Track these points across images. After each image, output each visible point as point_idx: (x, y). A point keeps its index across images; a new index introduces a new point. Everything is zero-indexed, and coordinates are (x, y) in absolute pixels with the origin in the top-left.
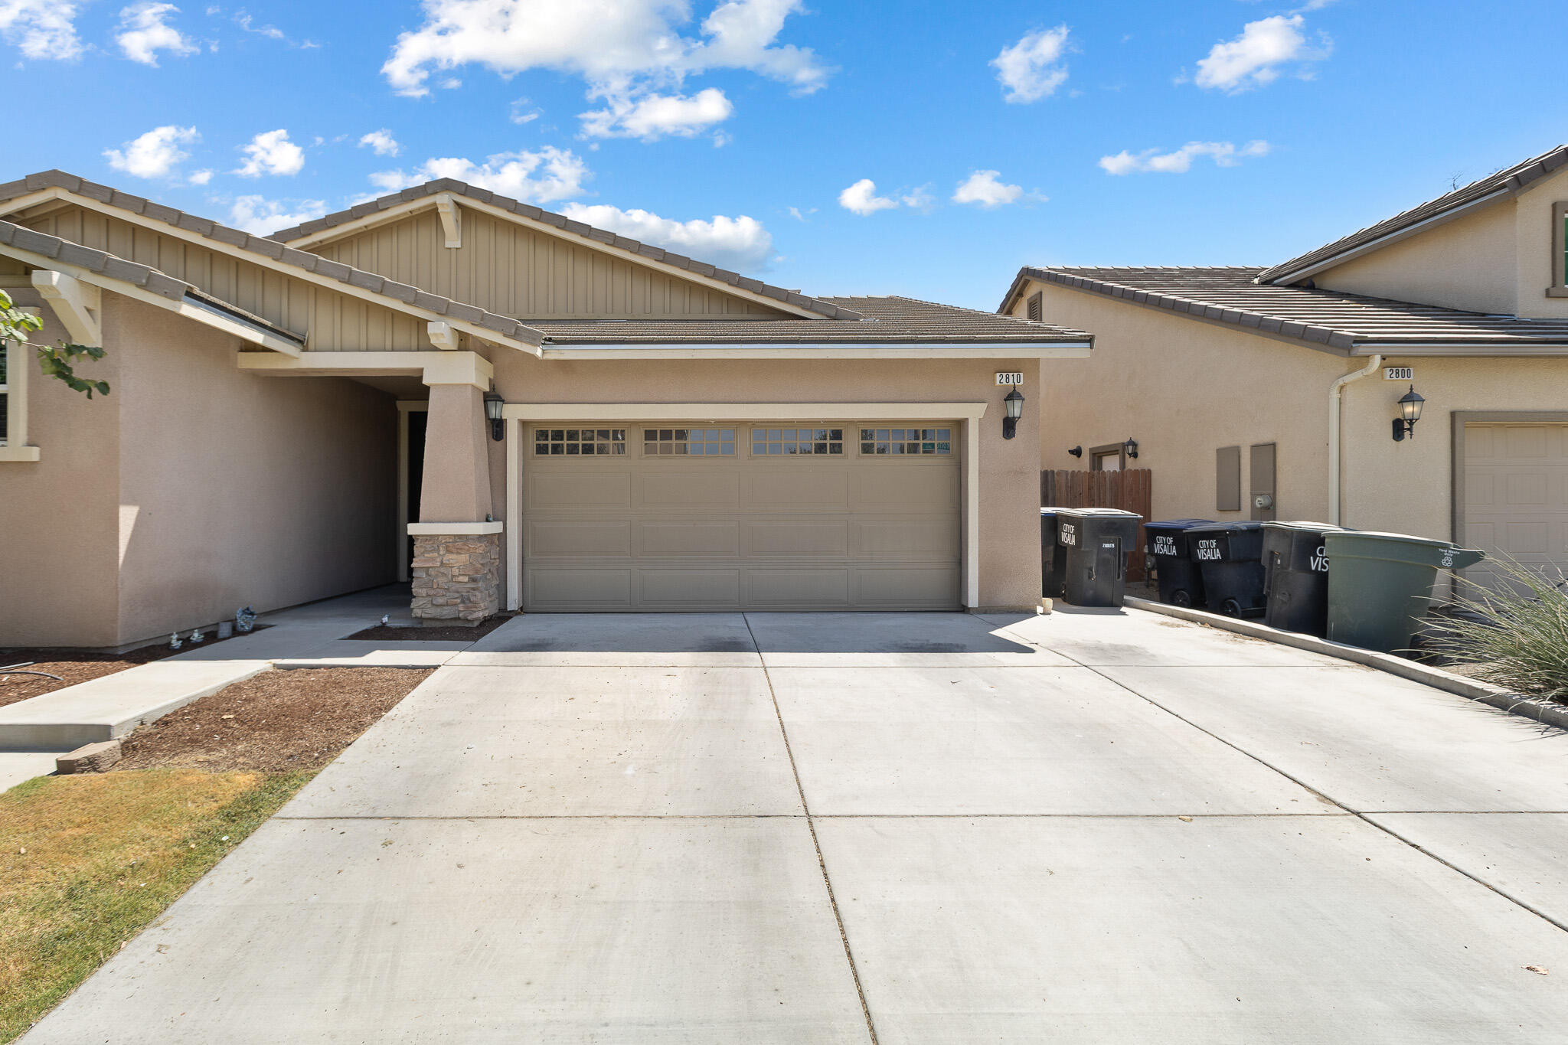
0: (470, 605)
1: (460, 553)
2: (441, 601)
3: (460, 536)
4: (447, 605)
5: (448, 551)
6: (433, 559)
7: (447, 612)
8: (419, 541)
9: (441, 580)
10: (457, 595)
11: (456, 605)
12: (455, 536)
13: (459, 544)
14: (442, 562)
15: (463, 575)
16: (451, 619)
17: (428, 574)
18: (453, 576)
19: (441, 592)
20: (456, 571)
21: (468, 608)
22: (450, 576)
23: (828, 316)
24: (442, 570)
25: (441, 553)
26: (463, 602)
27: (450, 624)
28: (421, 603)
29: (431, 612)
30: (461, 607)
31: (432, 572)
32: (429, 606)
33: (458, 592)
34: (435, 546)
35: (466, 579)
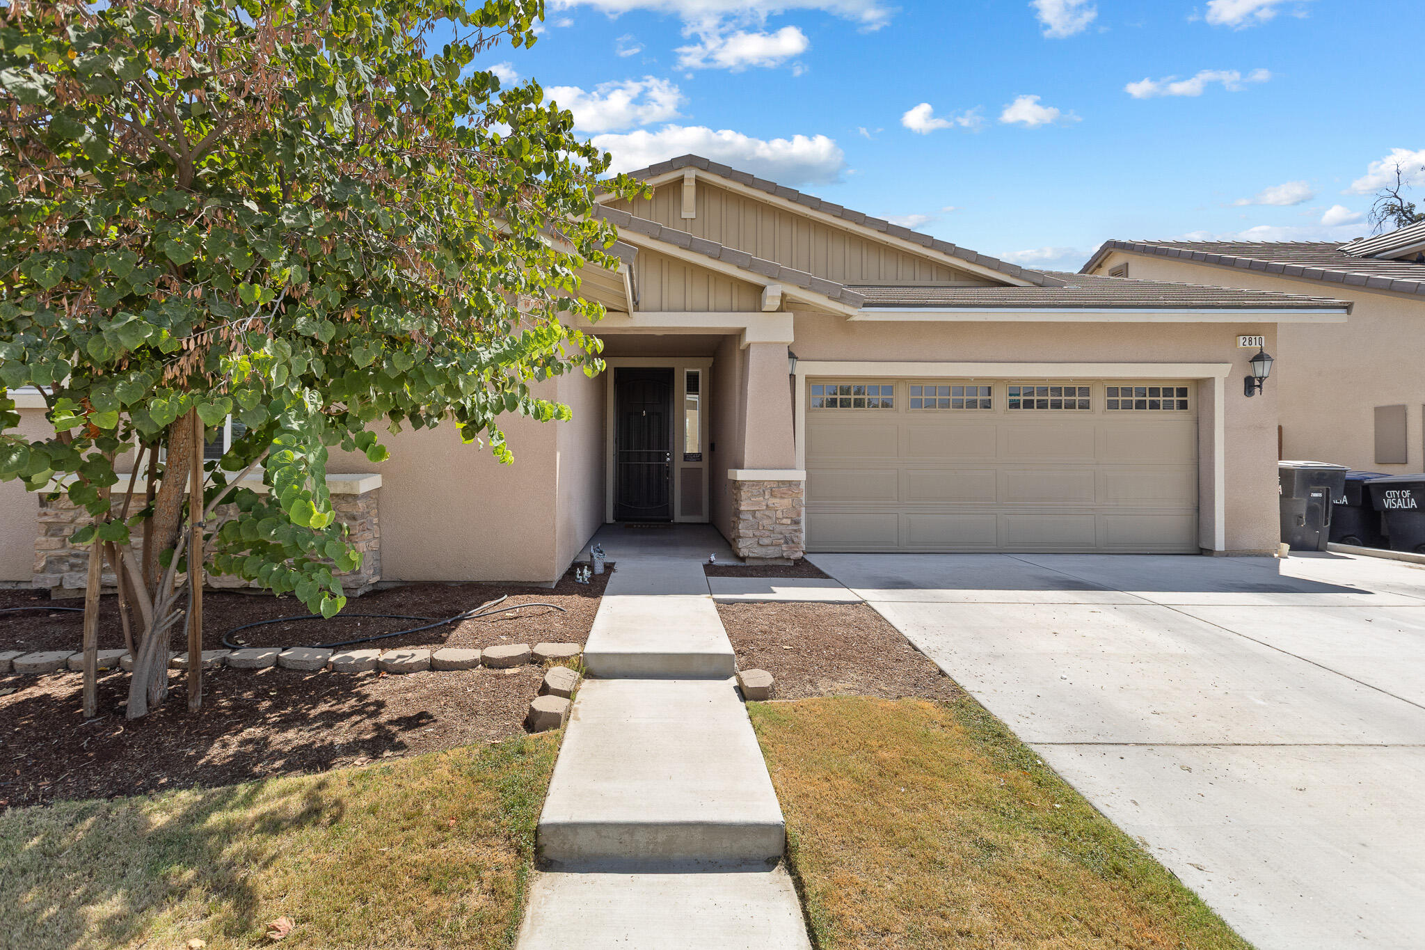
0: (793, 545)
1: (784, 498)
2: (766, 541)
3: (783, 482)
4: (772, 545)
5: (772, 495)
6: (759, 503)
7: (772, 552)
8: (746, 486)
9: (766, 522)
10: (780, 536)
11: (779, 545)
12: (778, 481)
13: (784, 489)
14: (767, 506)
15: (787, 518)
16: (776, 558)
17: (754, 517)
18: (777, 518)
19: (767, 533)
20: (779, 514)
21: (791, 548)
22: (774, 519)
23: (1034, 283)
24: (767, 513)
25: (766, 497)
26: (786, 543)
27: (774, 563)
28: (748, 543)
29: (758, 552)
30: (784, 547)
31: (758, 515)
32: (755, 546)
33: (781, 533)
34: (761, 490)
35: (789, 521)
